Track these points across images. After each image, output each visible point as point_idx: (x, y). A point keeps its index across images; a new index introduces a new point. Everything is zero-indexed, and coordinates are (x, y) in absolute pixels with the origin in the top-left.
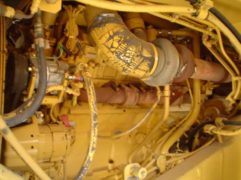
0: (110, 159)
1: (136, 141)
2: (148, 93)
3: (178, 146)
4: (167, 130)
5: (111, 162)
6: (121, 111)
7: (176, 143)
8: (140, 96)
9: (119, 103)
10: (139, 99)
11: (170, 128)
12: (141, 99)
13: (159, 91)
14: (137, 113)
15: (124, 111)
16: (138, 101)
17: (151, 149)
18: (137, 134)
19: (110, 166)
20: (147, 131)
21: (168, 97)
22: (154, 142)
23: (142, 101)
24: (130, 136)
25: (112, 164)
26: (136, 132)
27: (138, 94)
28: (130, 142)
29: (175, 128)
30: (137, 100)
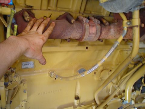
0: (76, 95)
1: (101, 78)
2: (112, 26)
3: (143, 81)
4: (133, 66)
5: (77, 98)
6: (83, 48)
7: (141, 79)
8: (101, 29)
9: (77, 38)
10: (101, 33)
11: (136, 64)
12: (104, 33)
13: (125, 21)
14: (101, 50)
15: (87, 48)
16: (100, 36)
17: (117, 84)
18: (102, 71)
19: (76, 102)
20: (113, 67)
21: (137, 26)
22: (119, 77)
23: (105, 36)
24: (95, 73)
25: (78, 100)
26: (101, 69)
27: (99, 27)
28: (95, 78)
29: (141, 64)
30: (99, 34)
